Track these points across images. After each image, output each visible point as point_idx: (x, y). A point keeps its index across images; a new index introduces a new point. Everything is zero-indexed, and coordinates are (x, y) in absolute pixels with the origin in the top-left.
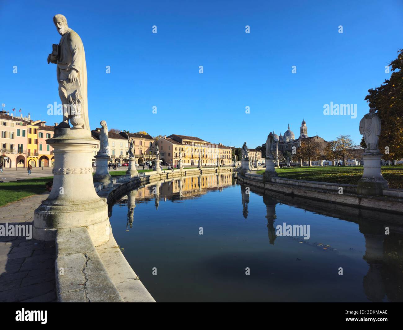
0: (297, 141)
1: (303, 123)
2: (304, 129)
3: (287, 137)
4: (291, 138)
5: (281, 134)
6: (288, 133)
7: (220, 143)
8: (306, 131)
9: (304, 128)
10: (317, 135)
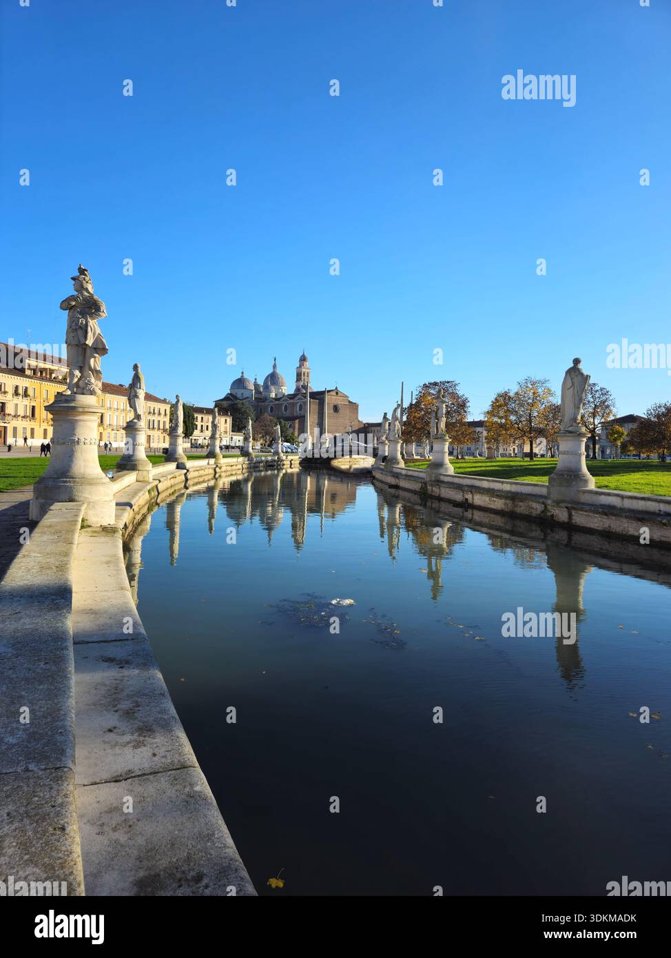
0: (295, 397)
1: (303, 359)
2: (304, 373)
4: (281, 391)
5: (256, 379)
6: (273, 378)
8: (308, 376)
9: (303, 370)
10: (336, 388)
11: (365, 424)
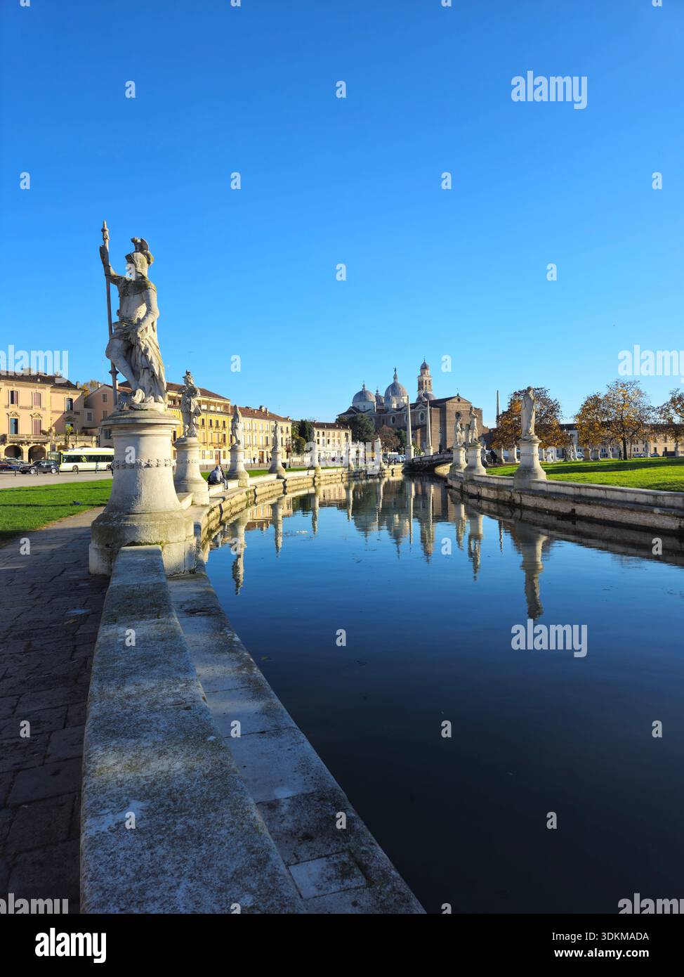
0: (418, 407)
1: (424, 367)
2: (426, 382)
3: (394, 399)
4: (402, 401)
5: (377, 391)
6: (394, 389)
7: (261, 407)
8: (429, 384)
9: (425, 378)
10: (458, 395)
11: (490, 430)
